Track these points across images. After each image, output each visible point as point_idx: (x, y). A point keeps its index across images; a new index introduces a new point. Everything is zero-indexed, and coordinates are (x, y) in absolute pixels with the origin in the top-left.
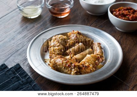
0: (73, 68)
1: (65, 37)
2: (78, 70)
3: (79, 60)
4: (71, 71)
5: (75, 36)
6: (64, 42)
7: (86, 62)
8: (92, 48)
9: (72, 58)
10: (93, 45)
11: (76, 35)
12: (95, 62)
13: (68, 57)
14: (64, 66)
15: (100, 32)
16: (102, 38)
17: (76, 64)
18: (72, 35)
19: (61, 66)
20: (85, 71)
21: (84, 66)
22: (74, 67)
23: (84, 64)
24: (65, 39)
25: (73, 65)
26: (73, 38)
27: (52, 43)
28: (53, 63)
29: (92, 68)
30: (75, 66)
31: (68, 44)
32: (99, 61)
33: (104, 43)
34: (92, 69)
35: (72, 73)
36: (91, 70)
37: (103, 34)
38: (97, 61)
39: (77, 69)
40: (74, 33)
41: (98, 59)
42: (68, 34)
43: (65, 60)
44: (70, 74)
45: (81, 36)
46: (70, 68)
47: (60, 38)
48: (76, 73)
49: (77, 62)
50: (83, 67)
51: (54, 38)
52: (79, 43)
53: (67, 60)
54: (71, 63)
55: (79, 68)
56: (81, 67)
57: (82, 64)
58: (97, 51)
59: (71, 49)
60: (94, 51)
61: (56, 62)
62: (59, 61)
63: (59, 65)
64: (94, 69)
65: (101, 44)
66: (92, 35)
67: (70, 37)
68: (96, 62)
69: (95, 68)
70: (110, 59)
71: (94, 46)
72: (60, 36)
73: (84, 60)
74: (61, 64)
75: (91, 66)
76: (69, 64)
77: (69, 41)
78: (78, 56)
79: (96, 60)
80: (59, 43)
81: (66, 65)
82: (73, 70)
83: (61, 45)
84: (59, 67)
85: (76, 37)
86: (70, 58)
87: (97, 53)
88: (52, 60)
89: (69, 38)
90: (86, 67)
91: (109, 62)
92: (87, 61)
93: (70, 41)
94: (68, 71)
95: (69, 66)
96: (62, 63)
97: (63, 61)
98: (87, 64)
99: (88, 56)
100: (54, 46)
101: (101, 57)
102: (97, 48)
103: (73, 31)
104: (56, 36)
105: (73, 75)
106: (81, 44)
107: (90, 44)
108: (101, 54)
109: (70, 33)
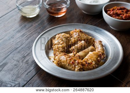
0: (77, 65)
1: (68, 35)
2: (82, 67)
3: (81, 58)
4: (75, 67)
5: (77, 34)
6: (68, 39)
7: (89, 59)
8: (94, 46)
9: (75, 55)
10: (94, 43)
11: (78, 34)
12: (97, 59)
13: (71, 54)
14: (68, 63)
15: (101, 30)
16: (103, 36)
17: (79, 61)
18: (74, 34)
19: (65, 63)
20: (88, 68)
21: (87, 63)
22: (77, 64)
23: (87, 61)
24: (68, 37)
25: (77, 62)
26: (75, 36)
27: (55, 41)
28: (57, 60)
29: (94, 65)
30: (78, 63)
31: (71, 42)
32: (100, 58)
33: (105, 41)
34: (94, 66)
35: (76, 69)
36: (93, 67)
37: (104, 32)
38: (99, 58)
39: (81, 65)
40: (76, 31)
41: (100, 56)
42: (71, 32)
43: (69, 57)
44: (74, 70)
45: (83, 34)
46: (74, 65)
47: (63, 36)
48: (80, 70)
49: (80, 59)
50: (86, 63)
51: (57, 36)
52: (81, 41)
53: (70, 57)
54: (75, 60)
55: (83, 65)
56: (84, 64)
57: (85, 61)
58: (99, 49)
59: (74, 46)
60: (96, 49)
61: (61, 59)
62: (63, 58)
63: (63, 62)
64: (96, 66)
65: (102, 42)
66: (93, 33)
67: (73, 35)
68: (99, 59)
69: (98, 65)
70: (111, 57)
71: (95, 43)
72: (63, 34)
73: (86, 57)
74: (65, 61)
75: (94, 63)
76: (72, 61)
77: (71, 39)
78: (81, 53)
80: (62, 41)
81: (69, 62)
82: (77, 66)
83: (64, 43)
84: (63, 64)
85: (78, 35)
86: (73, 55)
87: (99, 50)
88: (57, 57)
89: (71, 36)
90: (89, 63)
91: (110, 59)
92: (90, 58)
94: (72, 67)
95: (72, 63)
96: (67, 60)
97: (67, 58)
98: (90, 61)
99: (90, 53)
100: (58, 44)
101: (103, 54)
102: (98, 45)
103: (76, 29)
104: (60, 34)
105: (77, 71)
106: (83, 42)
107: (92, 42)
108: (102, 52)
109: (73, 31)
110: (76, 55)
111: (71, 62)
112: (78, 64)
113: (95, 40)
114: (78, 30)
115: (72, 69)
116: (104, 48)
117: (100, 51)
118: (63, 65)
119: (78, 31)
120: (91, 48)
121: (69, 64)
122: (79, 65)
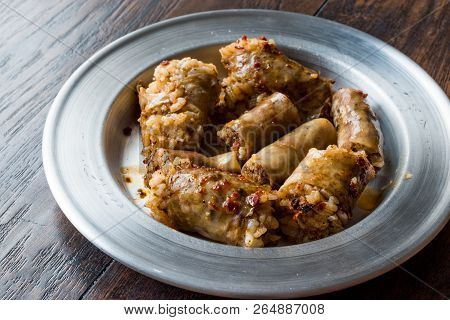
0: (250, 217)
1: (210, 67)
2: (275, 225)
3: (274, 178)
4: (243, 228)
5: (253, 62)
6: (208, 87)
7: (307, 187)
8: (328, 114)
9: (242, 162)
10: (331, 101)
11: (257, 58)
12: (346, 182)
13: (223, 160)
14: (210, 207)
15: (360, 40)
16: (370, 65)
17: (264, 198)
18: (239, 58)
19: (196, 208)
20: (303, 227)
21: (298, 205)
22: (254, 211)
23: (297, 196)
24: (209, 77)
25: (250, 200)
26: (243, 72)
27: (151, 97)
28: (159, 191)
29: (335, 213)
30: (259, 206)
31: (222, 96)
32: (362, 178)
33: (378, 93)
34: (333, 218)
35: (249, 238)
36: (330, 222)
37: (373, 48)
38: (354, 180)
39: (270, 218)
40: (248, 47)
41: (356, 168)
42: (223, 51)
43: (214, 179)
44: (238, 242)
45: (278, 62)
46: (237, 217)
47: (186, 71)
50: (295, 207)
51: (160, 71)
52: (269, 93)
53: (220, 177)
54: (242, 194)
56: (285, 208)
57: (289, 196)
58: (353, 130)
59: (237, 121)
60: (337, 129)
61: (175, 187)
62: (188, 182)
63: (188, 203)
64: (344, 216)
65: (365, 96)
66: (323, 55)
67: (232, 64)
68: (354, 185)
69: (349, 212)
70: (410, 170)
71: (336, 103)
72: (186, 62)
73: (296, 177)
74: (197, 198)
75: (331, 204)
76: (230, 195)
77: (225, 81)
78: (270, 155)
79: (351, 177)
80: (183, 96)
81: (216, 200)
82: (251, 224)
83: (192, 106)
84: (185, 209)
85: (257, 66)
86: (234, 165)
87: (353, 139)
88: (157, 177)
89: (224, 69)
90: (308, 207)
91: (406, 180)
92: (311, 178)
93: (231, 85)
94: (230, 228)
95: (231, 205)
96: (203, 193)
97: (203, 183)
98: (312, 197)
99: (314, 154)
100: (163, 108)
101: (372, 155)
102: (349, 114)
103: (245, 38)
104: (173, 63)
105: (253, 246)
106: (278, 97)
107: (321, 95)
108: (368, 145)
109: (231, 47)
110: (248, 163)
111: (225, 204)
112: (256, 214)
113: (333, 88)
114: (254, 42)
115: (229, 235)
116: (376, 123)
117: (360, 141)
118: (184, 215)
119: (254, 48)
120: (317, 127)
121: (212, 213)
122: (262, 217)
